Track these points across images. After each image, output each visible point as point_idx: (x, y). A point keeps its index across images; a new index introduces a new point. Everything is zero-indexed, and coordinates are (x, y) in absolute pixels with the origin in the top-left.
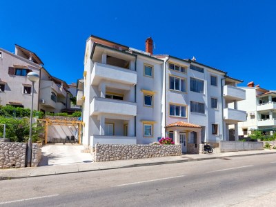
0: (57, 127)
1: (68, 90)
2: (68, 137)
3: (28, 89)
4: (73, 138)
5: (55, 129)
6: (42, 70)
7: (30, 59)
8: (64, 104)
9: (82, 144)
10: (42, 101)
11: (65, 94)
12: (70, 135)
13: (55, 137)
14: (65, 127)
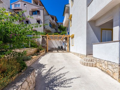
0: (53, 41)
1: (57, 22)
2: (59, 47)
3: (39, 22)
4: (62, 47)
5: (52, 42)
6: (44, 10)
7: (39, 4)
8: (56, 30)
9: (69, 52)
10: (45, 27)
11: (56, 24)
12: (60, 46)
13: (52, 47)
14: (57, 41)
